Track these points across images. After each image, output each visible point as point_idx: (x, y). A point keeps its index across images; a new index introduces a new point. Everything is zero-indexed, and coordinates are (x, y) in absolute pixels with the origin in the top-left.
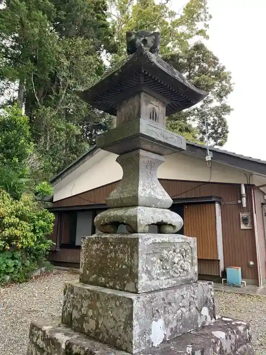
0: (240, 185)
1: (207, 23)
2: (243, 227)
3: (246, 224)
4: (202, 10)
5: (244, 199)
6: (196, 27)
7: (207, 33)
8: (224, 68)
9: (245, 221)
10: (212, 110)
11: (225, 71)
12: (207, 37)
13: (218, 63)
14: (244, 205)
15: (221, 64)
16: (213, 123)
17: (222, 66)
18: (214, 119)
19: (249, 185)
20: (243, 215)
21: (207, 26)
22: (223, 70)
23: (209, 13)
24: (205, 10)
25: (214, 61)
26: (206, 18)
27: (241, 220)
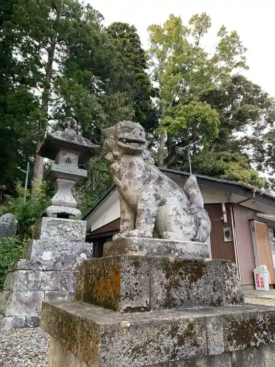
0: (221, 204)
1: (243, 55)
2: (226, 240)
3: (228, 237)
4: (237, 44)
5: (225, 216)
6: (234, 60)
7: (246, 64)
8: (266, 94)
9: (227, 234)
10: (265, 136)
11: (268, 97)
12: (247, 68)
13: (260, 91)
14: (225, 221)
15: (264, 91)
16: (268, 149)
17: (264, 92)
18: (269, 146)
19: (229, 203)
20: (225, 230)
21: (244, 58)
22: (266, 97)
23: (244, 47)
24: (239, 44)
25: (257, 90)
26: (241, 51)
27: (224, 234)
